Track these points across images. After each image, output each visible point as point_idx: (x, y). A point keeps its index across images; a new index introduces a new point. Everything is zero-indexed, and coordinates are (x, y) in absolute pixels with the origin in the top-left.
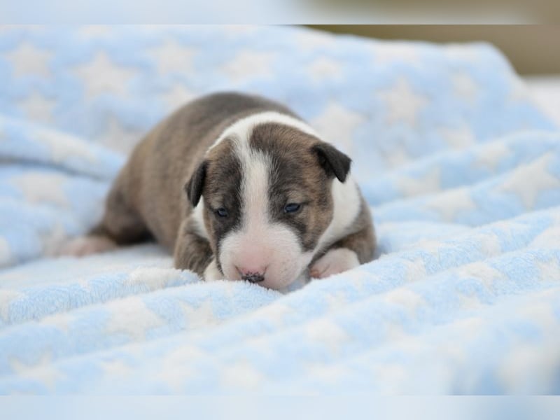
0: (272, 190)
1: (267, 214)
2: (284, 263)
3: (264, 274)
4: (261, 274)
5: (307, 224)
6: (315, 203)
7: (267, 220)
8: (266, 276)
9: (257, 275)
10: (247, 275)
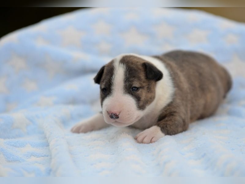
0: (126, 80)
1: (123, 90)
2: (128, 111)
3: (119, 114)
4: (118, 114)
5: (141, 97)
6: (145, 88)
7: (123, 92)
8: (120, 116)
9: (116, 114)
10: (111, 114)
